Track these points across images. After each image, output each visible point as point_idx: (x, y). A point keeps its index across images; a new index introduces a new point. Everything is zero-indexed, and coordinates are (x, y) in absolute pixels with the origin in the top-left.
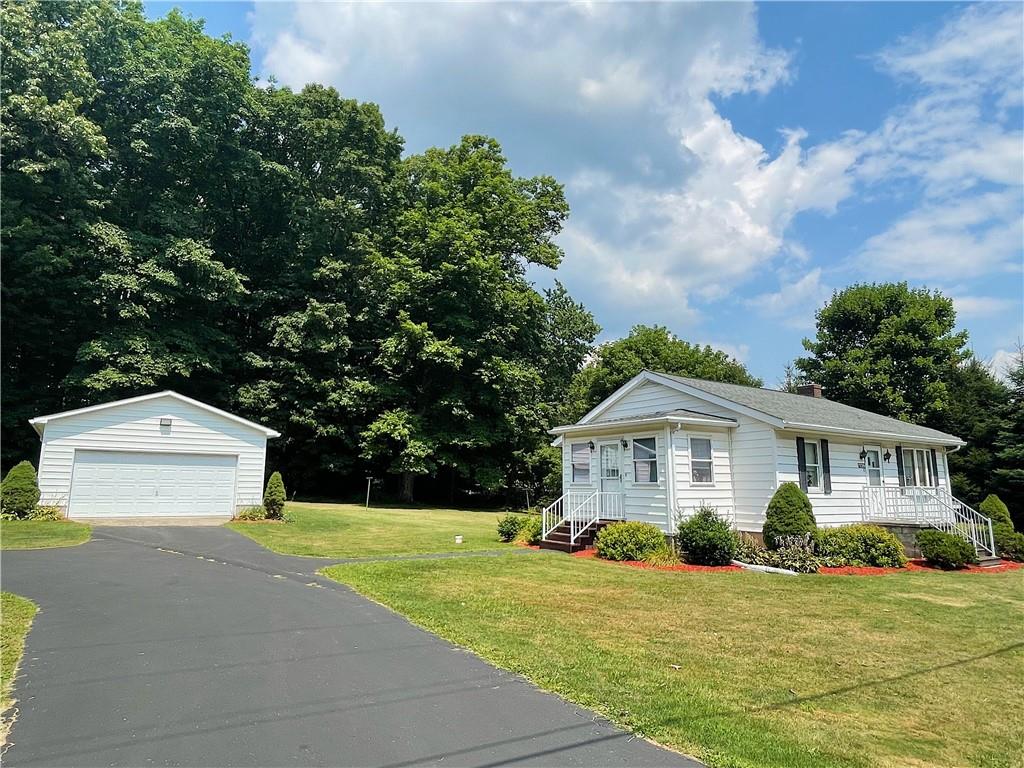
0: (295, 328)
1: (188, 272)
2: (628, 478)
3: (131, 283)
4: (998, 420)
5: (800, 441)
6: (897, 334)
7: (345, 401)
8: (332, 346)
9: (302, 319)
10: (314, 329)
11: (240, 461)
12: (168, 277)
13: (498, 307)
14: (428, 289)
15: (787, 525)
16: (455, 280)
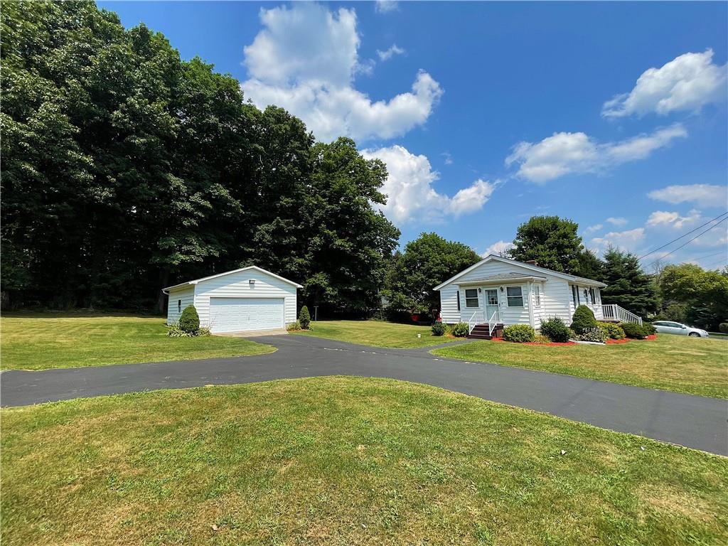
0: (267, 232)
1: (218, 202)
2: (504, 305)
3: (188, 206)
4: (602, 275)
5: (573, 286)
6: (559, 239)
7: (293, 268)
8: (287, 241)
9: (272, 227)
10: (278, 232)
11: (286, 301)
12: (208, 204)
13: (367, 223)
14: (334, 214)
15: (588, 323)
16: (346, 210)
